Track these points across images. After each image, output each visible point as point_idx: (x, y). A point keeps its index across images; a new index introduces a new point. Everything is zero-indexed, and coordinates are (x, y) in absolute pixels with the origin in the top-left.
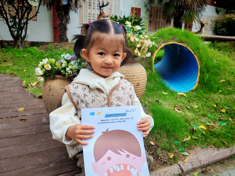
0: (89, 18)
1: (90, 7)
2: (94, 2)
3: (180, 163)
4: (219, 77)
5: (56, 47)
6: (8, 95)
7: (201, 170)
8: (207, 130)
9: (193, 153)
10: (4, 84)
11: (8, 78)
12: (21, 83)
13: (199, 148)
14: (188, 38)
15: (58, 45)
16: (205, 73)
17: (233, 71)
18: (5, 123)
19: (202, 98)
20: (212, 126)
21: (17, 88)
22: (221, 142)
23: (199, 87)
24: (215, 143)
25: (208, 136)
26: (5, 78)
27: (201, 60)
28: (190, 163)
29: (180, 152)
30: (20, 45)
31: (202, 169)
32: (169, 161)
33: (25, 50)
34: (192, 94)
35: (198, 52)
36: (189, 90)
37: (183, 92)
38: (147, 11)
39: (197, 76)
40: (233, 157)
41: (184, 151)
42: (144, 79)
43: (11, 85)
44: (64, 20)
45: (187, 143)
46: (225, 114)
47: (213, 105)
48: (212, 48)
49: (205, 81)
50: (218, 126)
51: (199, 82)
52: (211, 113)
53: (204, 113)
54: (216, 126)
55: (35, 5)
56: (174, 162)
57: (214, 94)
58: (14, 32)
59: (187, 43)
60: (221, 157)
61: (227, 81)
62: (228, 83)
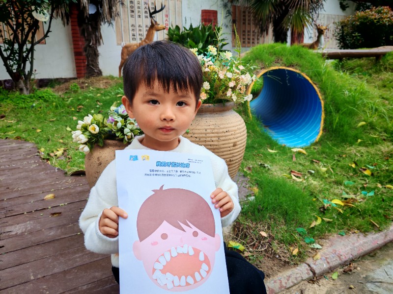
0: (133, 32)
1: (132, 14)
2: (139, 5)
3: (309, 261)
4: (356, 119)
5: (83, 85)
6: (22, 174)
7: (342, 270)
8: (345, 205)
9: (328, 245)
10: (9, 155)
11: (14, 145)
12: (38, 152)
13: (335, 235)
14: (302, 57)
15: (86, 83)
16: (334, 114)
17: (377, 107)
18: (30, 220)
19: (332, 155)
20: (352, 199)
21: (33, 161)
22: (368, 223)
23: (326, 137)
24: (360, 226)
25: (348, 215)
26: (10, 146)
27: (324, 94)
28: (324, 260)
29: (307, 245)
30: (24, 88)
31: (343, 267)
32: (292, 260)
33: (32, 95)
34: (315, 149)
35: (320, 79)
36: (309, 142)
37: (299, 146)
38: (228, 14)
39: (321, 119)
40: (389, 245)
41: (314, 242)
42: (244, 135)
43: (22, 157)
44: (93, 40)
45: (317, 230)
46: (370, 178)
47: (350, 165)
48: (341, 71)
49: (334, 127)
50: (362, 199)
51: (324, 129)
52: (348, 177)
53: (339, 178)
54: (358, 198)
55: (44, 20)
56: (300, 261)
57: (350, 146)
58: (12, 66)
59: (300, 67)
60: (371, 247)
61: (370, 123)
62: (370, 126)
